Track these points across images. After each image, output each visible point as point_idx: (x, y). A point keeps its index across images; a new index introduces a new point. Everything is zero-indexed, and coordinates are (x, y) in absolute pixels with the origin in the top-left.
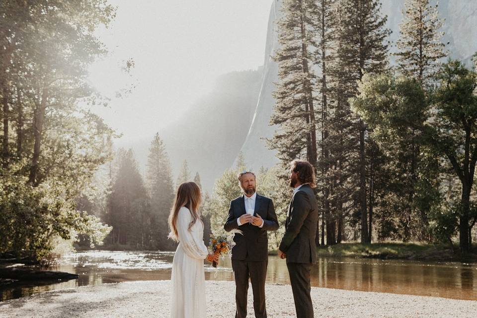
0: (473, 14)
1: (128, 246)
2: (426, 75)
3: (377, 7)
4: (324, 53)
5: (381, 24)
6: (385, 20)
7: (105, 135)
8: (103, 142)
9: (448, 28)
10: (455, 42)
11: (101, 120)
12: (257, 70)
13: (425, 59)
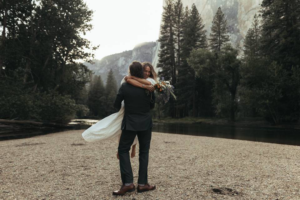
0: (248, 20)
1: (98, 117)
2: (222, 48)
3: (200, 21)
4: (179, 39)
5: (202, 28)
6: (203, 26)
7: (88, 73)
8: (87, 75)
9: (237, 26)
10: (240, 31)
11: (87, 67)
12: (155, 42)
13: (221, 42)
